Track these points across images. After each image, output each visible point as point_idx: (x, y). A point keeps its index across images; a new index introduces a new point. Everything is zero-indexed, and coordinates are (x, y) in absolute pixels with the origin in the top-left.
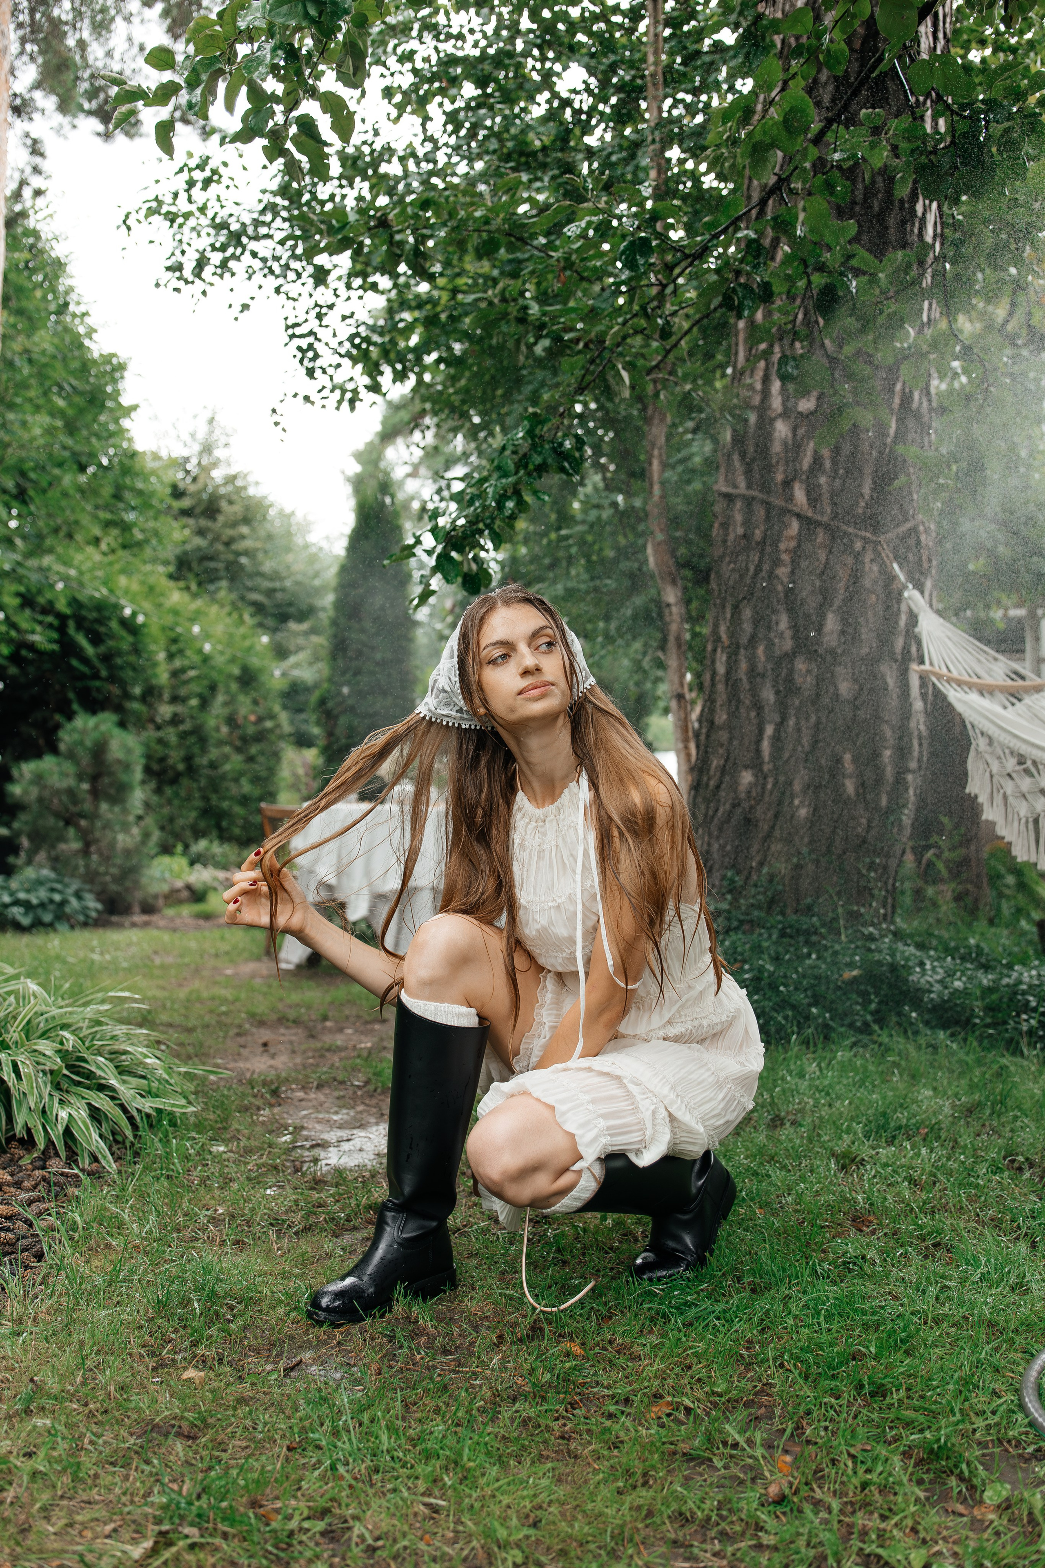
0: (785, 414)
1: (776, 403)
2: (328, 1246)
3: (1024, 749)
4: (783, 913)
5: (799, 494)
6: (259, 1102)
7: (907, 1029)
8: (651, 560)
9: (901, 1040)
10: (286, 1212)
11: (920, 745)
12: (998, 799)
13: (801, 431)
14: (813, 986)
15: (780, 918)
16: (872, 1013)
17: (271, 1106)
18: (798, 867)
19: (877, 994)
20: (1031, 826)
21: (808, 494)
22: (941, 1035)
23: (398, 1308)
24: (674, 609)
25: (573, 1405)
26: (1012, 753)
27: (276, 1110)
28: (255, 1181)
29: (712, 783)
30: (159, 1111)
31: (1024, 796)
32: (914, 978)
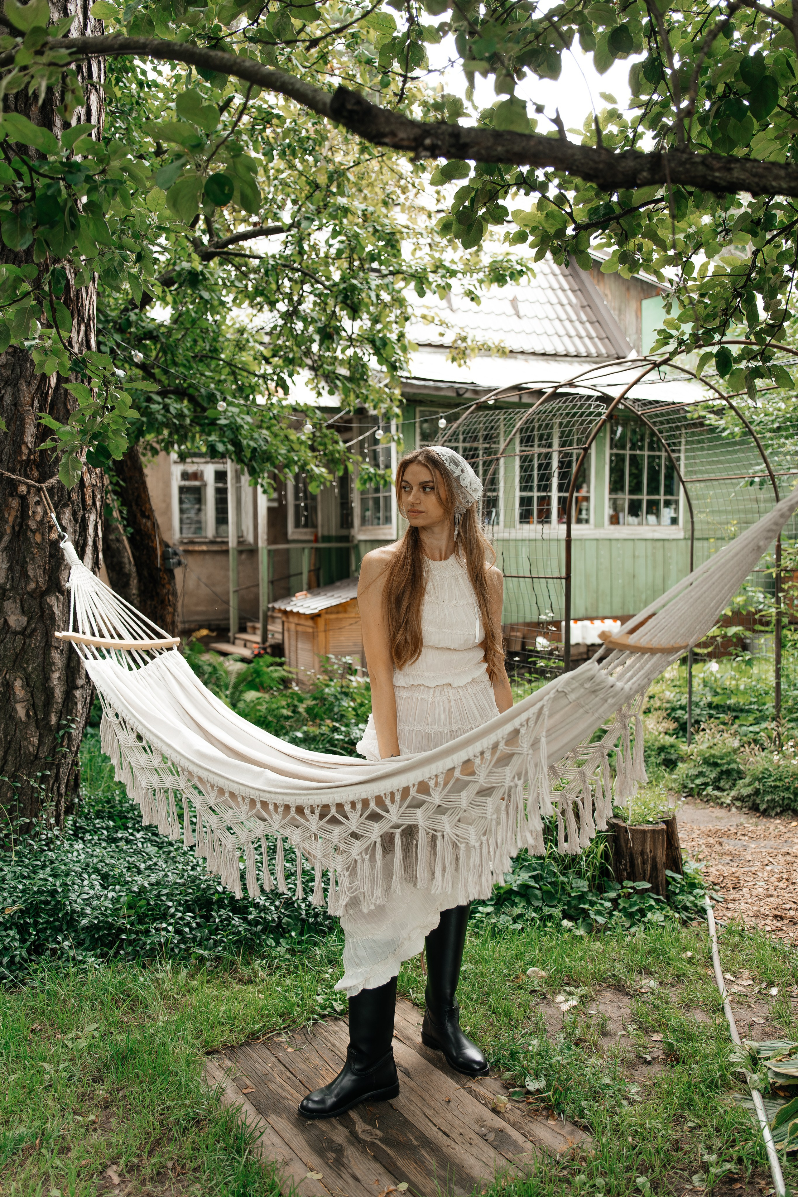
12: (125, 766)
19: (36, 925)
22: (91, 957)
32: (70, 900)
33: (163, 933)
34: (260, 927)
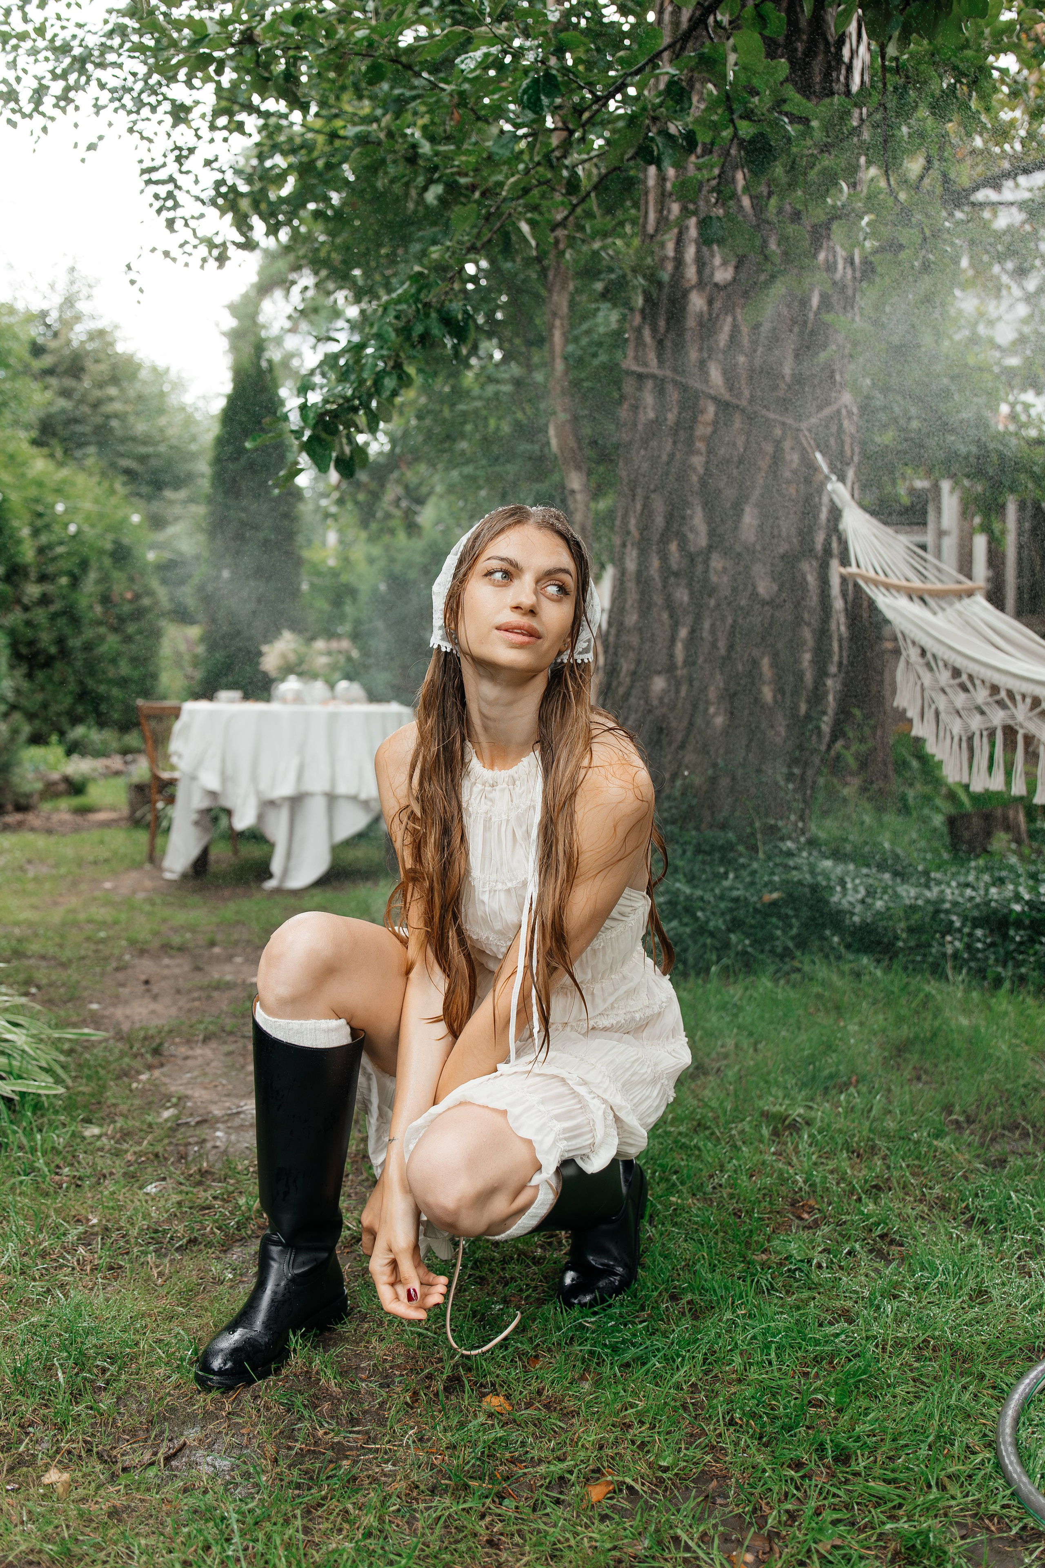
0: (701, 284)
1: (691, 273)
2: (215, 1268)
3: (960, 662)
4: (697, 828)
5: (715, 374)
6: (137, 1064)
7: (829, 955)
8: (554, 442)
9: (824, 968)
10: (169, 1220)
11: (840, 647)
12: (930, 715)
13: (717, 305)
14: (731, 910)
15: (694, 833)
16: (793, 938)
17: (150, 1067)
18: (713, 781)
19: (797, 916)
20: (964, 745)
21: (725, 373)
22: (865, 960)
23: (296, 1361)
24: (579, 497)
25: (501, 1497)
26: (946, 665)
27: (157, 1073)
28: (132, 1178)
29: (621, 691)
30: (23, 1094)
31: (958, 712)
32: (835, 899)
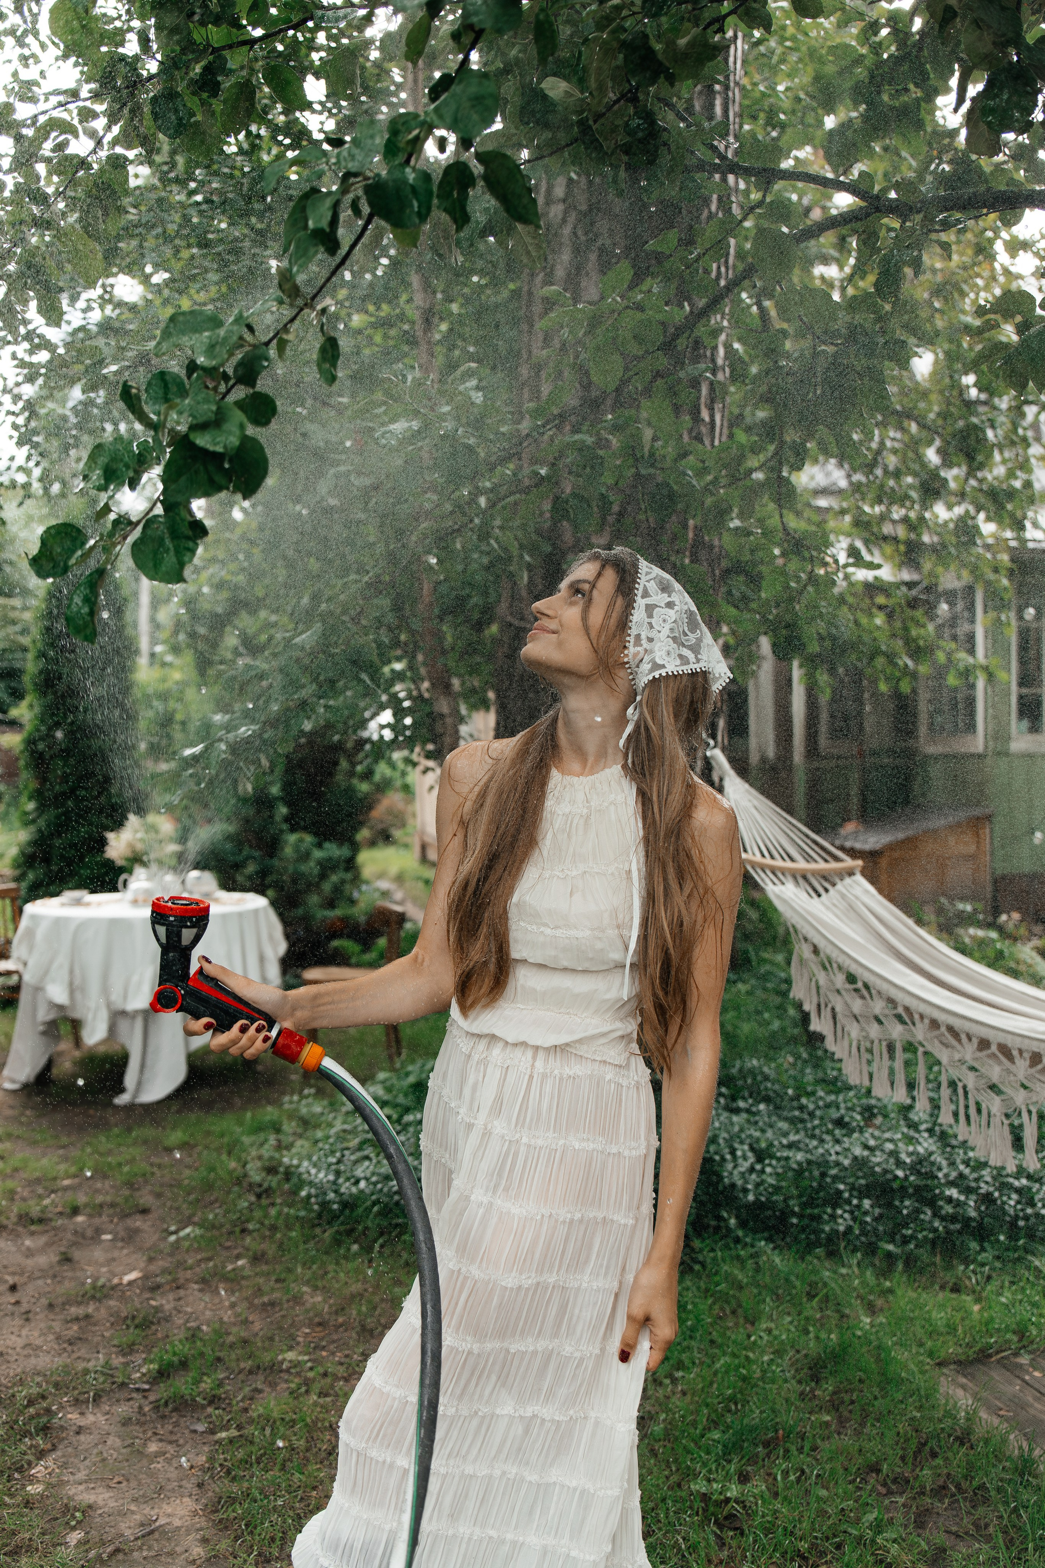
3: (858, 970)
12: (827, 1013)
22: (762, 1243)
26: (841, 969)
31: (855, 1017)
32: (727, 1171)
33: (840, 1221)
34: (958, 1226)
